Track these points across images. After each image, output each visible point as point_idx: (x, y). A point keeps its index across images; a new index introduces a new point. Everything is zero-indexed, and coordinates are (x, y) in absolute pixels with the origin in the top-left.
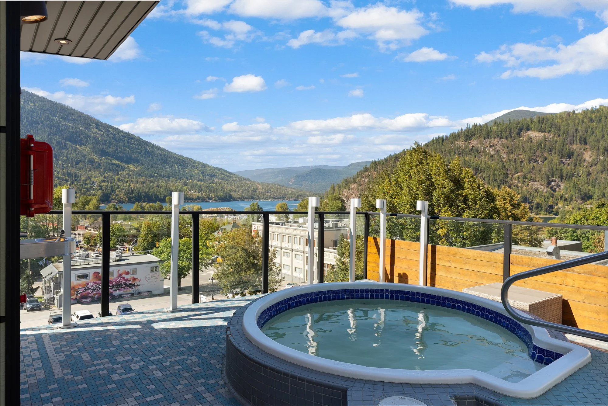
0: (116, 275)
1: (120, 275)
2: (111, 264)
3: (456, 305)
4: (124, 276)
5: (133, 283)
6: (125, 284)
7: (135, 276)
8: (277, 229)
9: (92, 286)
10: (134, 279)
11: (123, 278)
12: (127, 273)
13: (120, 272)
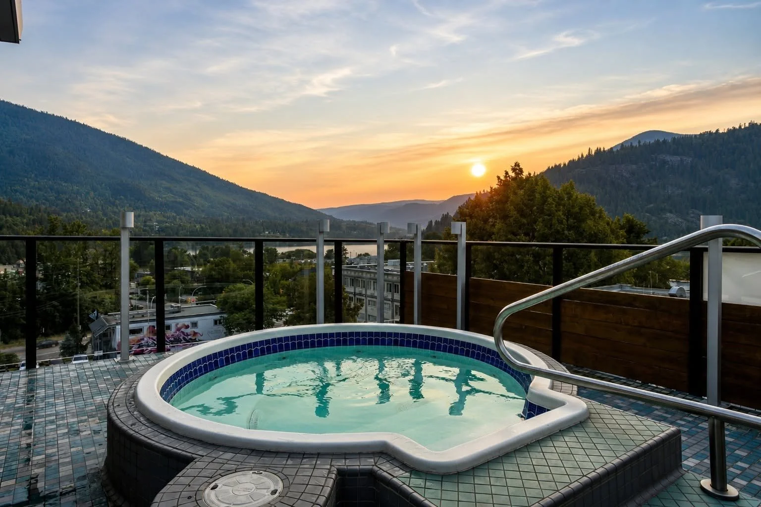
0: (173, 329)
1: (178, 329)
2: (166, 316)
3: (471, 350)
4: (183, 330)
5: (193, 338)
6: (184, 338)
7: (196, 330)
8: (349, 272)
9: (147, 342)
10: (195, 334)
11: (183, 333)
12: (187, 327)
13: (179, 326)
